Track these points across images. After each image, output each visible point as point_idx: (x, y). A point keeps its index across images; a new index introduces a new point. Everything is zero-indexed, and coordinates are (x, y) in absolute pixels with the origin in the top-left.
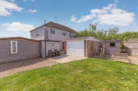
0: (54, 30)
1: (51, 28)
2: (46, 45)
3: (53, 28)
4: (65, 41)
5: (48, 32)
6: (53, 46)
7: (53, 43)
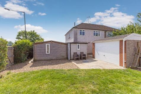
0: (84, 31)
1: (81, 29)
2: (71, 47)
3: (82, 30)
4: (94, 42)
5: (77, 34)
6: (78, 48)
7: (78, 45)
